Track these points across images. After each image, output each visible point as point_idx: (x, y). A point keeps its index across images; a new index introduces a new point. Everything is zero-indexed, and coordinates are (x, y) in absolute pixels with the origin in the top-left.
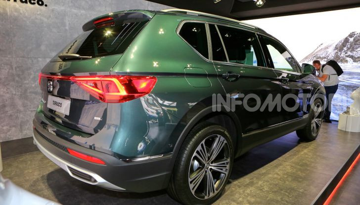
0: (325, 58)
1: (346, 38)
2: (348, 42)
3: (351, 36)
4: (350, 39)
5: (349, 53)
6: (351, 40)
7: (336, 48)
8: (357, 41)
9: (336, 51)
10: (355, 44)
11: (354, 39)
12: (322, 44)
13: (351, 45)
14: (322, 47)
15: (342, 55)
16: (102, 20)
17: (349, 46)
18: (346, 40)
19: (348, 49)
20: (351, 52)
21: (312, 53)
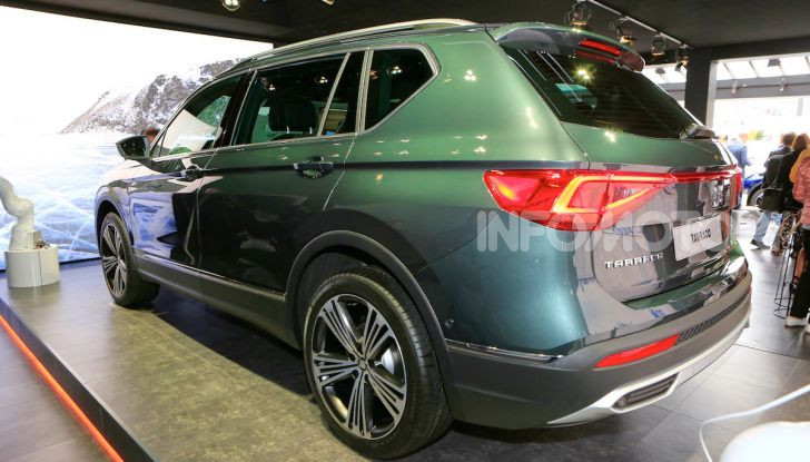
0: (118, 123)
1: (152, 86)
2: (156, 93)
3: (160, 81)
4: (159, 87)
5: (161, 115)
6: (161, 89)
7: (137, 104)
8: (170, 93)
9: (138, 109)
10: (169, 99)
11: (165, 89)
12: (107, 93)
13: (162, 101)
14: (109, 98)
15: (150, 119)
16: (603, 47)
17: (159, 101)
18: (153, 90)
19: (159, 107)
20: (163, 112)
21: (90, 111)
